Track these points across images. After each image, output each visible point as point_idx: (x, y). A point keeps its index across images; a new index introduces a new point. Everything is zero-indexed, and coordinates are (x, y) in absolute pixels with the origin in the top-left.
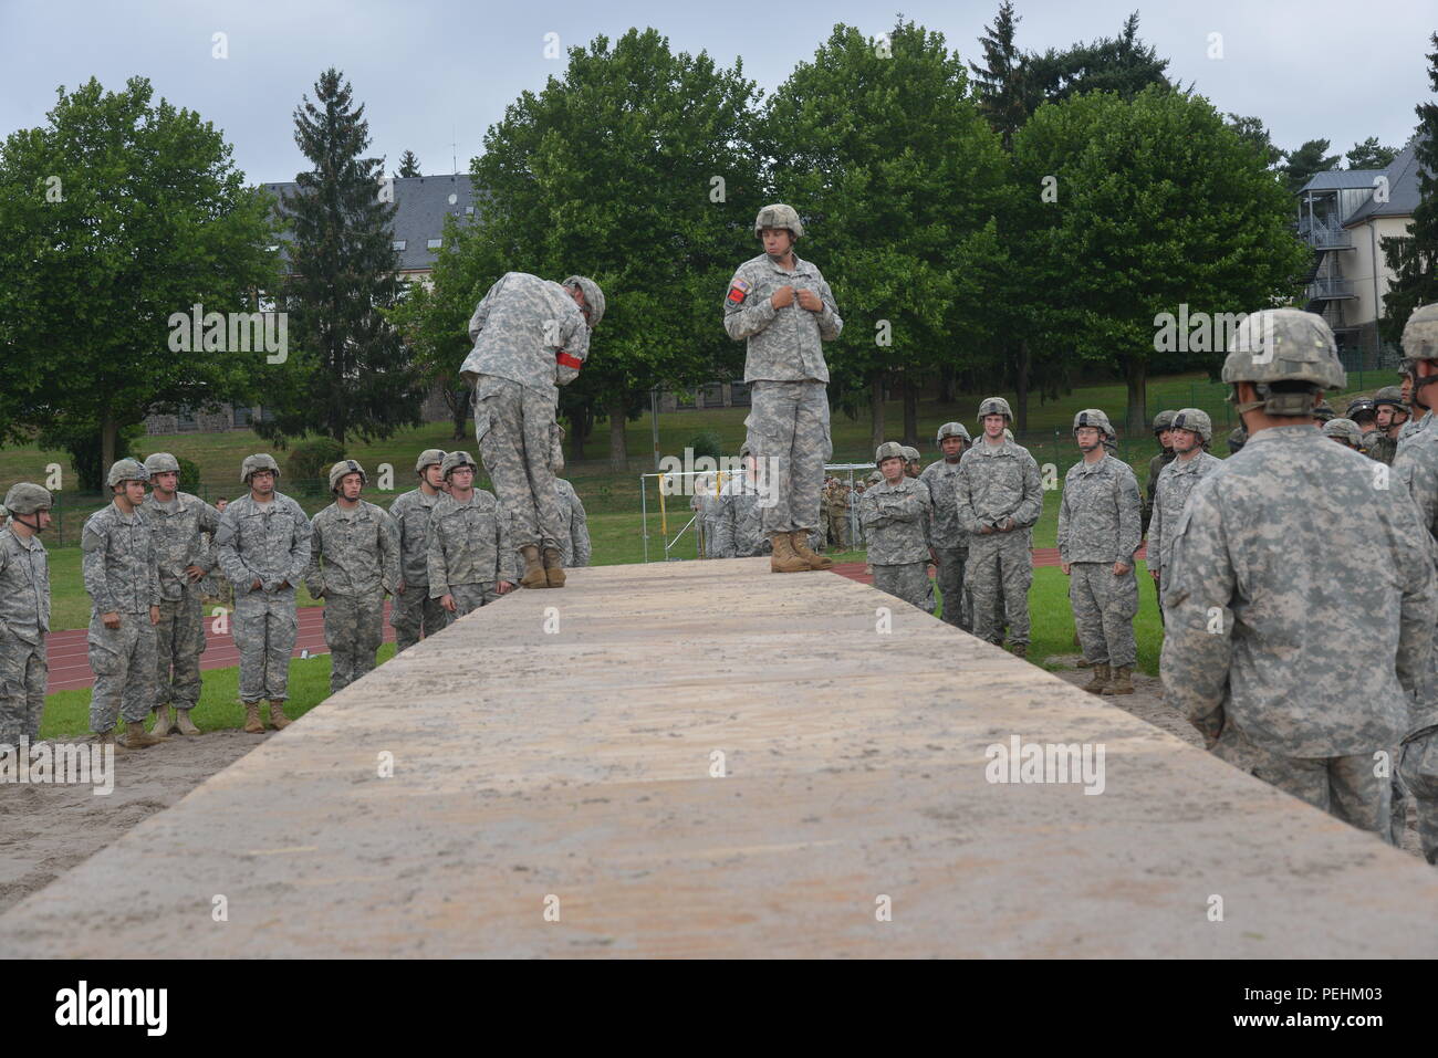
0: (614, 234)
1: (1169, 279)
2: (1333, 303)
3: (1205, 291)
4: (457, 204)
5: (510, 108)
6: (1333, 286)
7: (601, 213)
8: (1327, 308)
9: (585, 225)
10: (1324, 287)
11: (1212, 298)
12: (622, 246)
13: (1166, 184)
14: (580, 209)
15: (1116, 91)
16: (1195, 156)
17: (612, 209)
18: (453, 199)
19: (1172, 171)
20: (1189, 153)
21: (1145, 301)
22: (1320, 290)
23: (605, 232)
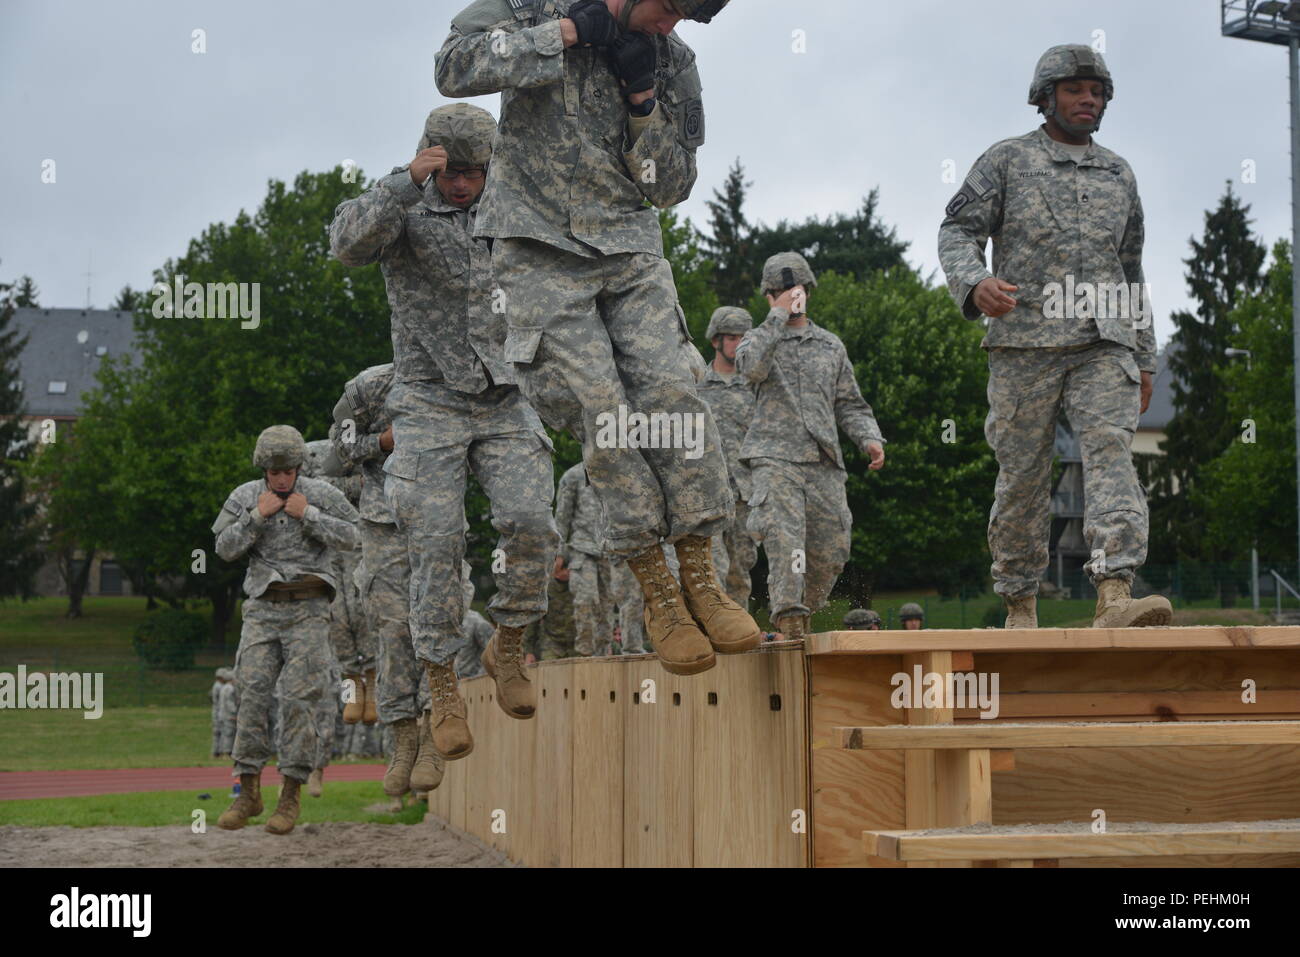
0: (293, 390)
1: (910, 483)
2: (1075, 522)
3: (948, 498)
4: (87, 342)
5: (194, 242)
6: (1075, 503)
7: (282, 365)
8: (1068, 527)
9: (261, 380)
10: (1066, 502)
11: (952, 505)
12: (303, 405)
13: (912, 380)
14: (256, 361)
15: (851, 274)
16: (948, 351)
17: (295, 364)
18: (83, 337)
19: (920, 364)
20: (942, 348)
21: (877, 505)
22: (1061, 505)
23: (284, 388)
